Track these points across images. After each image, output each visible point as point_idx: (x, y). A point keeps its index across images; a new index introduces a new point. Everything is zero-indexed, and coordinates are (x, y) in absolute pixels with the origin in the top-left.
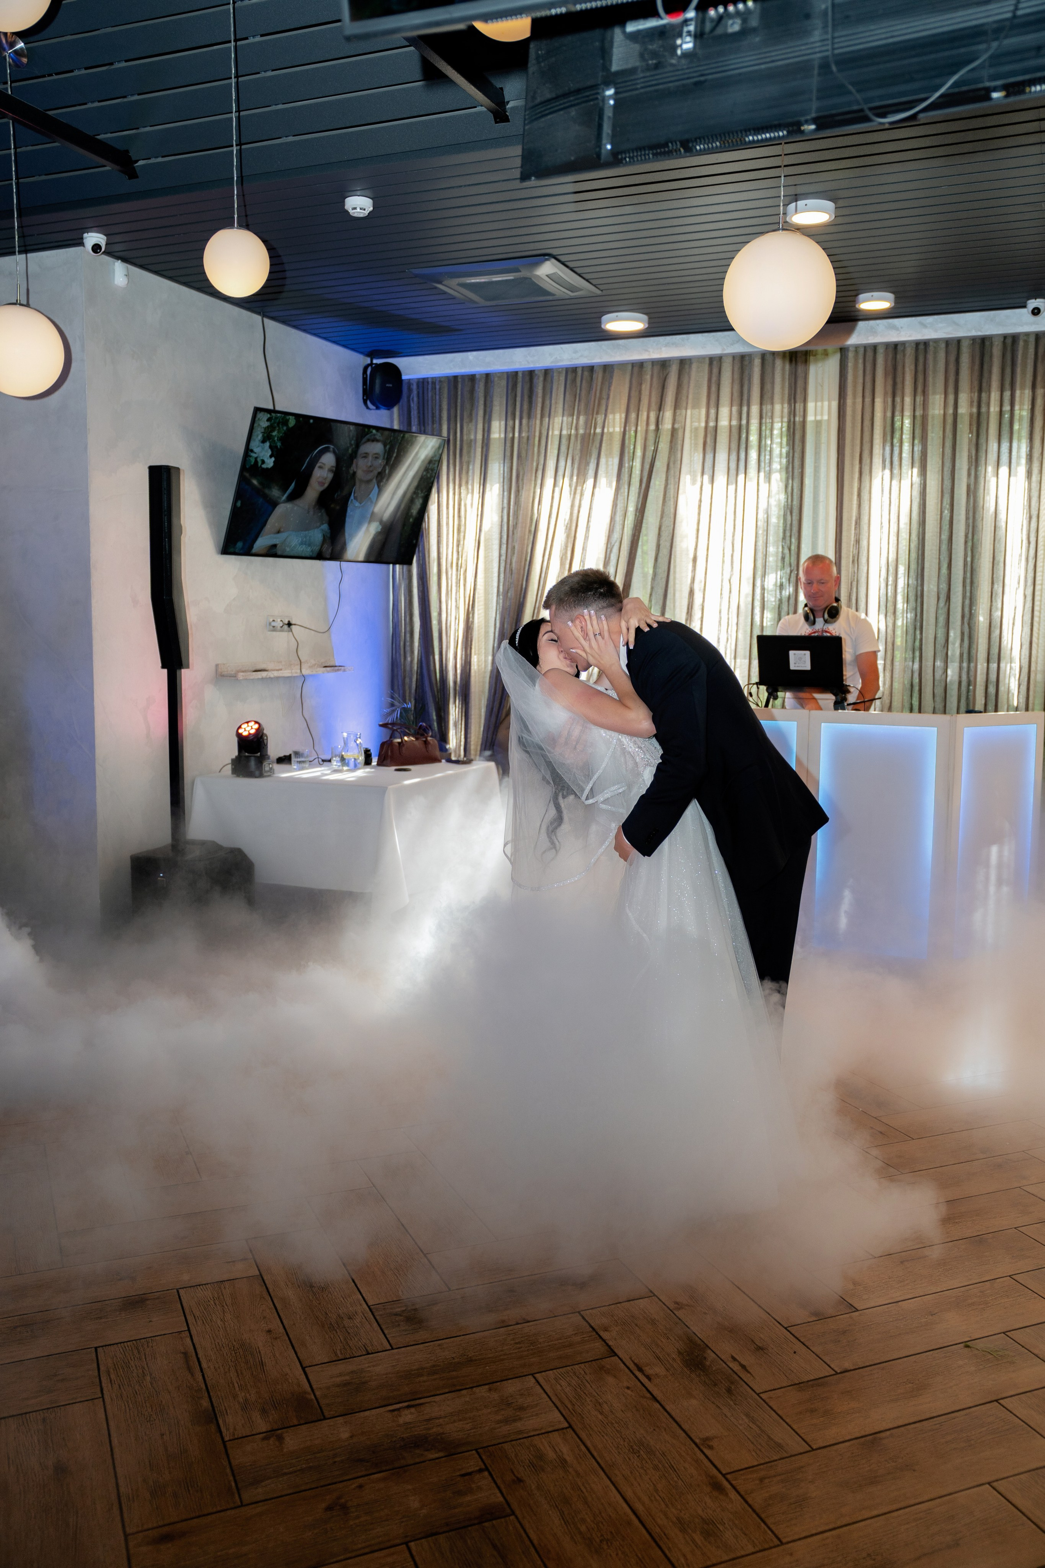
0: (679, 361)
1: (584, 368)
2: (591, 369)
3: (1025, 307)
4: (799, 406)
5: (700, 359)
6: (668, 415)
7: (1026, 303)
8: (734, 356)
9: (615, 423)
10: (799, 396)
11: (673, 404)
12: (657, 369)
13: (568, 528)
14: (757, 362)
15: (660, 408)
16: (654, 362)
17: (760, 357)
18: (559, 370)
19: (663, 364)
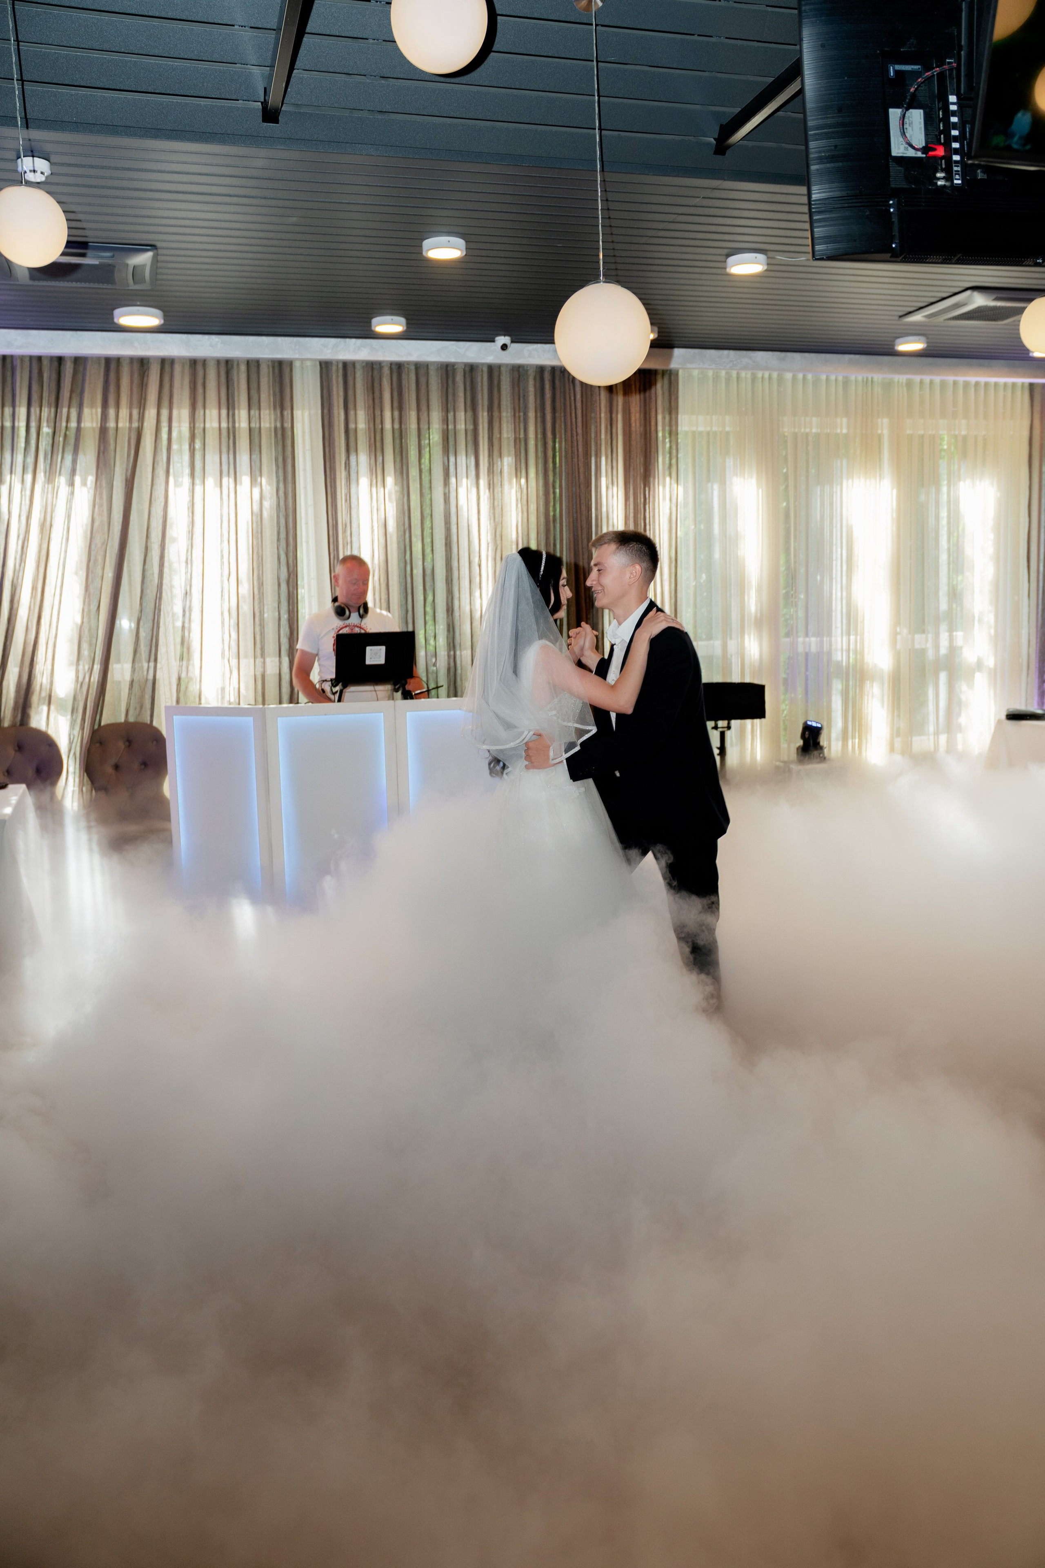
0: (160, 360)
1: (51, 358)
2: (60, 360)
3: (494, 341)
4: (287, 413)
5: (182, 360)
6: (151, 413)
7: (494, 338)
8: (218, 361)
9: (91, 419)
10: (287, 404)
11: (157, 403)
12: (136, 366)
13: (42, 526)
14: (243, 368)
15: (142, 405)
16: (132, 359)
17: (246, 362)
18: (22, 358)
19: (142, 363)
